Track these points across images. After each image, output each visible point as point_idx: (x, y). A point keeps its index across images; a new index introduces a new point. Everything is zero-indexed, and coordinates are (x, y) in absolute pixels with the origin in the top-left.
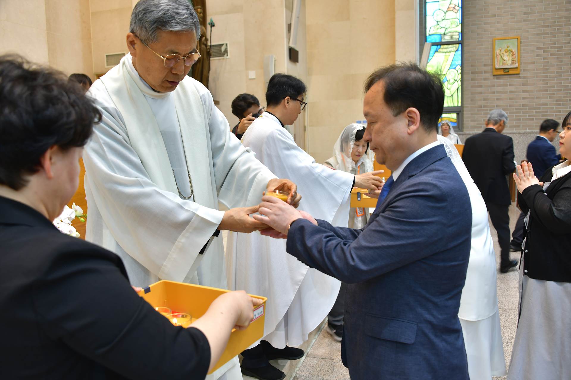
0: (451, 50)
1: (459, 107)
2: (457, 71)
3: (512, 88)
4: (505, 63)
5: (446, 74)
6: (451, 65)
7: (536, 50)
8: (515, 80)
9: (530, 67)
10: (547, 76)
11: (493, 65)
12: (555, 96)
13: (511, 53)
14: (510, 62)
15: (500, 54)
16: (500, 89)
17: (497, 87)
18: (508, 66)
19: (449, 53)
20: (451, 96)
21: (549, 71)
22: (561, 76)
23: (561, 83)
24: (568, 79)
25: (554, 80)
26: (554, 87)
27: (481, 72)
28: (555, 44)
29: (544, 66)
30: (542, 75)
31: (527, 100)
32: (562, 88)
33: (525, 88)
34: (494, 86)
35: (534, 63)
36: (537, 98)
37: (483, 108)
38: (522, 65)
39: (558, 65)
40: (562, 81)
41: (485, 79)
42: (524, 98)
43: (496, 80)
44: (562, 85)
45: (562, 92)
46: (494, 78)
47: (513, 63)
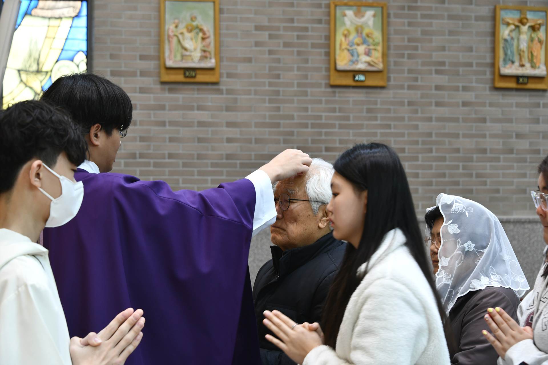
0: (63, 14)
2: (78, 66)
3: (204, 116)
4: (186, 56)
5: (51, 71)
6: (62, 50)
7: (254, 32)
8: (210, 96)
9: (242, 68)
10: (277, 93)
11: (159, 57)
12: (295, 137)
13: (201, 35)
14: (197, 55)
15: (177, 34)
16: (177, 115)
17: (170, 110)
18: (194, 62)
21: (281, 80)
22: (305, 94)
23: (306, 109)
24: (320, 102)
25: (292, 102)
26: (292, 117)
27: (133, 74)
28: (292, 20)
29: (271, 69)
30: (267, 88)
31: (236, 144)
32: (310, 122)
33: (231, 116)
34: (162, 108)
35: (249, 60)
36: (257, 141)
37: (139, 160)
38: (225, 63)
39: (299, 69)
40: (310, 106)
41: (142, 90)
42: (229, 140)
43: (167, 95)
44: (310, 113)
45: (309, 130)
46: (163, 90)
47: (204, 58)
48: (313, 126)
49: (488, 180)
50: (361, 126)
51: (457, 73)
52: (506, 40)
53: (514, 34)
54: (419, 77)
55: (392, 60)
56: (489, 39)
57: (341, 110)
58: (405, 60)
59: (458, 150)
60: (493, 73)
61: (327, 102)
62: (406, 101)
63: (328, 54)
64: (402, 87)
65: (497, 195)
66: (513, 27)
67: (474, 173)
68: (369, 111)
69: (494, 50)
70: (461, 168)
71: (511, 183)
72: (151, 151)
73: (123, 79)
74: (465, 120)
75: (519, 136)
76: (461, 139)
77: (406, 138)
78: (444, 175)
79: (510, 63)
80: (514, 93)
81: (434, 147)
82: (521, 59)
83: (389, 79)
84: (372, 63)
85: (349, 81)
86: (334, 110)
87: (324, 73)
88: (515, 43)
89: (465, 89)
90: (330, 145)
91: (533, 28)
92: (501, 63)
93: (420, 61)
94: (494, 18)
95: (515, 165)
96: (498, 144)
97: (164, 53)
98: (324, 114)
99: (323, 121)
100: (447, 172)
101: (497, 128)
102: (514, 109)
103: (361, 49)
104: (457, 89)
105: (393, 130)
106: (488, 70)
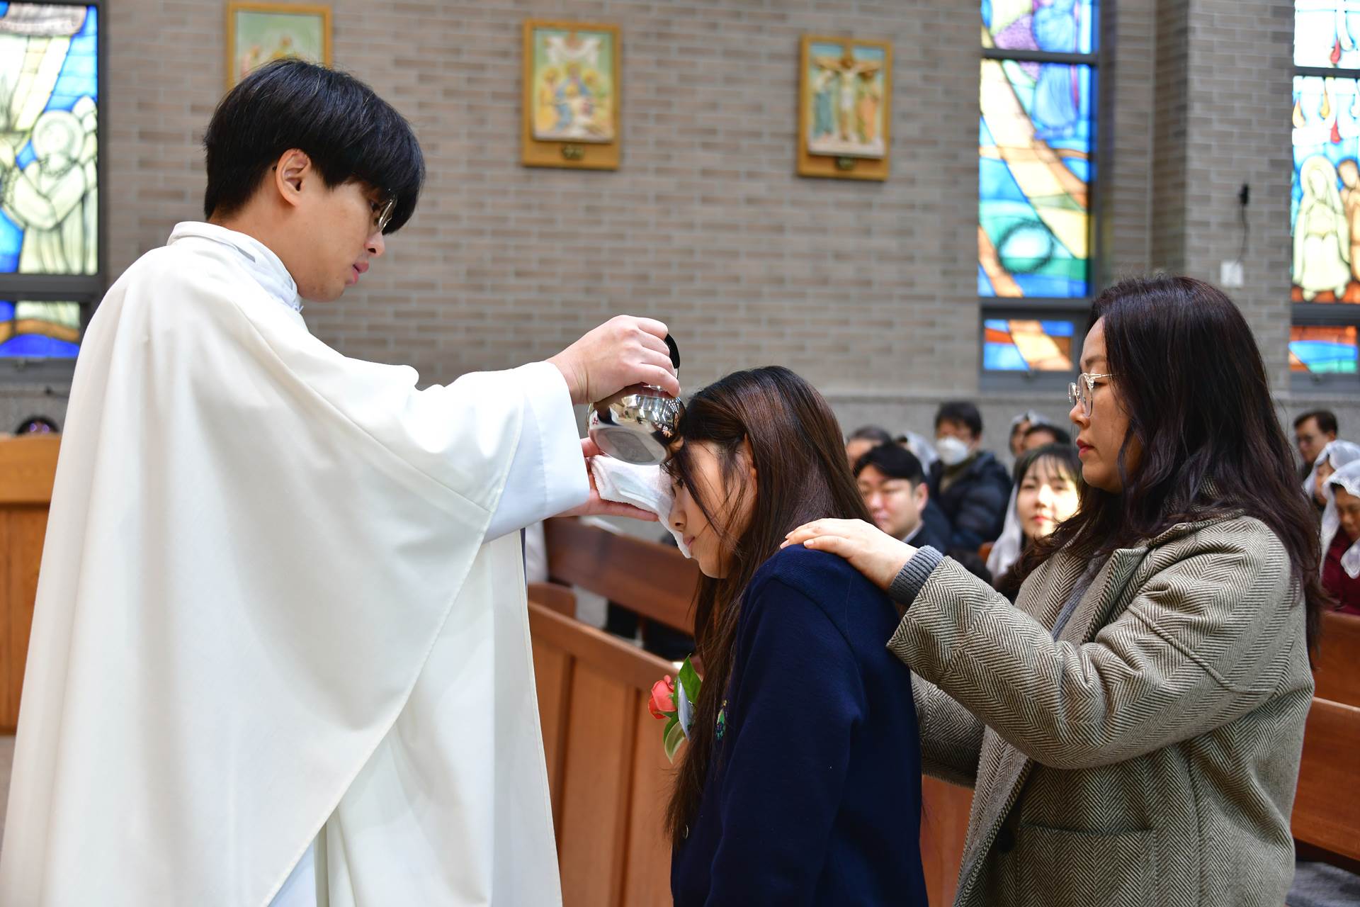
0: (54, 29)
1: (91, 277)
2: (81, 121)
5: (32, 129)
6: (52, 93)
12: (462, 254)
19: (44, 42)
20: (51, 230)
22: (481, 178)
23: (481, 205)
24: (506, 193)
25: (458, 191)
26: (455, 218)
28: (457, 51)
32: (488, 227)
39: (470, 135)
40: (488, 200)
44: (488, 212)
45: (487, 240)
48: (495, 233)
49: (788, 330)
50: (575, 236)
51: (738, 150)
52: (818, 96)
53: (833, 85)
54: (674, 154)
55: (629, 123)
56: (789, 92)
57: (541, 207)
58: (650, 124)
59: (736, 279)
60: (797, 150)
61: (518, 193)
62: (651, 194)
63: (519, 112)
64: (644, 170)
66: (828, 73)
67: (764, 317)
68: (590, 209)
69: (798, 111)
70: (742, 308)
71: (825, 336)
74: (750, 229)
75: (839, 256)
76: (743, 260)
77: (651, 257)
78: (712, 321)
79: (824, 134)
80: (831, 185)
81: (698, 274)
82: (842, 128)
83: (622, 156)
84: (594, 128)
85: (554, 157)
86: (528, 207)
87: (512, 143)
88: (833, 100)
89: (751, 175)
90: (522, 267)
91: (865, 76)
93: (675, 127)
94: (799, 57)
95: (832, 305)
98: (513, 214)
99: (511, 226)
100: (719, 315)
101: (803, 242)
102: (831, 210)
103: (576, 103)
104: (736, 175)
105: (628, 244)
106: (789, 145)
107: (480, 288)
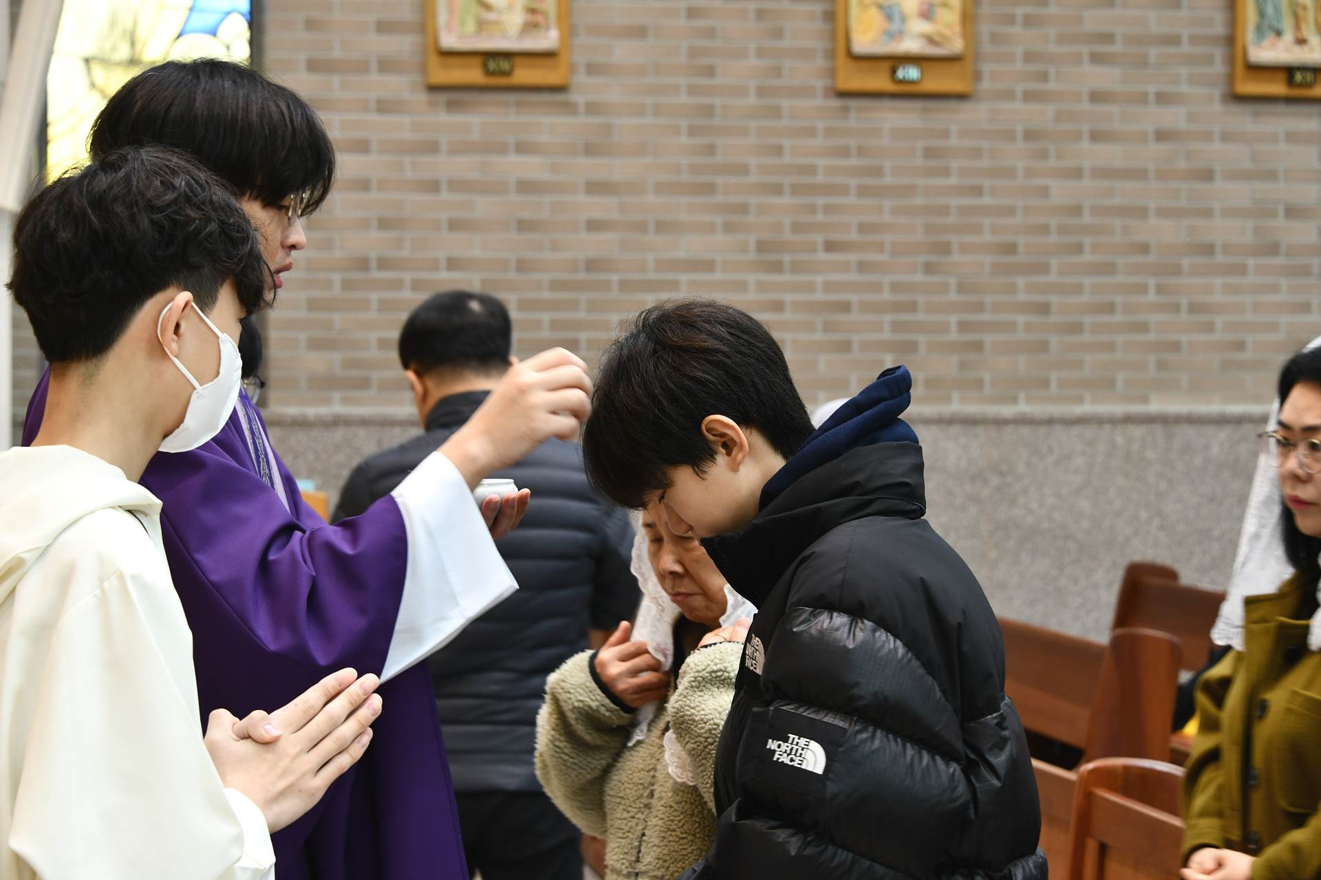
2: (228, 48)
3: (531, 167)
4: (489, 22)
6: (191, 9)
8: (546, 120)
9: (623, 52)
10: (709, 111)
11: (424, 25)
12: (751, 219)
14: (515, 19)
16: (464, 166)
17: (450, 153)
18: (508, 38)
21: (718, 81)
22: (776, 113)
23: (778, 150)
24: (812, 132)
25: (744, 132)
26: (743, 170)
27: (361, 67)
29: (693, 53)
30: (684, 99)
31: (610, 236)
32: (787, 180)
33: (597, 168)
34: (432, 148)
35: (639, 32)
36: (661, 227)
37: (376, 274)
38: (582, 40)
39: (761, 53)
40: (787, 143)
41: (384, 107)
42: (594, 226)
43: (444, 117)
44: (787, 159)
45: (786, 200)
46: (432, 105)
47: (531, 27)
48: (796, 190)
49: (1219, 320)
50: (910, 190)
51: (1143, 62)
54: (1052, 71)
55: (985, 29)
57: (862, 152)
58: (1017, 29)
59: (1144, 248)
60: (1231, 61)
61: (830, 132)
62: (1019, 129)
63: (830, 16)
64: (1009, 96)
65: (1240, 356)
67: (1184, 301)
68: (929, 153)
69: (1232, 4)
70: (1152, 289)
71: (1274, 327)
72: (405, 253)
73: (336, 80)
74: (1162, 175)
75: (1292, 212)
76: (1153, 221)
77: (1019, 219)
78: (1110, 308)
79: (1271, 36)
80: (1281, 108)
81: (1087, 241)
82: (1297, 26)
83: (977, 77)
84: (936, 38)
85: (879, 82)
86: (845, 152)
87: (820, 62)
89: (1163, 99)
90: (836, 236)
92: (1250, 34)
93: (1052, 32)
95: (1284, 282)
96: (1241, 232)
97: (434, 15)
98: (822, 162)
99: (820, 179)
100: (1119, 299)
101: (1240, 193)
102: (1282, 147)
103: (911, 4)
104: (1142, 99)
105: (986, 200)
106: (1219, 53)
107: (777, 267)
